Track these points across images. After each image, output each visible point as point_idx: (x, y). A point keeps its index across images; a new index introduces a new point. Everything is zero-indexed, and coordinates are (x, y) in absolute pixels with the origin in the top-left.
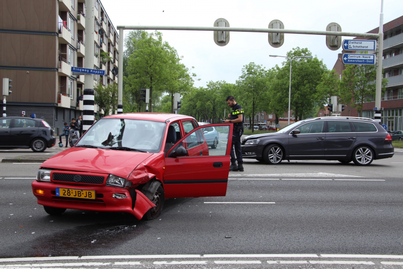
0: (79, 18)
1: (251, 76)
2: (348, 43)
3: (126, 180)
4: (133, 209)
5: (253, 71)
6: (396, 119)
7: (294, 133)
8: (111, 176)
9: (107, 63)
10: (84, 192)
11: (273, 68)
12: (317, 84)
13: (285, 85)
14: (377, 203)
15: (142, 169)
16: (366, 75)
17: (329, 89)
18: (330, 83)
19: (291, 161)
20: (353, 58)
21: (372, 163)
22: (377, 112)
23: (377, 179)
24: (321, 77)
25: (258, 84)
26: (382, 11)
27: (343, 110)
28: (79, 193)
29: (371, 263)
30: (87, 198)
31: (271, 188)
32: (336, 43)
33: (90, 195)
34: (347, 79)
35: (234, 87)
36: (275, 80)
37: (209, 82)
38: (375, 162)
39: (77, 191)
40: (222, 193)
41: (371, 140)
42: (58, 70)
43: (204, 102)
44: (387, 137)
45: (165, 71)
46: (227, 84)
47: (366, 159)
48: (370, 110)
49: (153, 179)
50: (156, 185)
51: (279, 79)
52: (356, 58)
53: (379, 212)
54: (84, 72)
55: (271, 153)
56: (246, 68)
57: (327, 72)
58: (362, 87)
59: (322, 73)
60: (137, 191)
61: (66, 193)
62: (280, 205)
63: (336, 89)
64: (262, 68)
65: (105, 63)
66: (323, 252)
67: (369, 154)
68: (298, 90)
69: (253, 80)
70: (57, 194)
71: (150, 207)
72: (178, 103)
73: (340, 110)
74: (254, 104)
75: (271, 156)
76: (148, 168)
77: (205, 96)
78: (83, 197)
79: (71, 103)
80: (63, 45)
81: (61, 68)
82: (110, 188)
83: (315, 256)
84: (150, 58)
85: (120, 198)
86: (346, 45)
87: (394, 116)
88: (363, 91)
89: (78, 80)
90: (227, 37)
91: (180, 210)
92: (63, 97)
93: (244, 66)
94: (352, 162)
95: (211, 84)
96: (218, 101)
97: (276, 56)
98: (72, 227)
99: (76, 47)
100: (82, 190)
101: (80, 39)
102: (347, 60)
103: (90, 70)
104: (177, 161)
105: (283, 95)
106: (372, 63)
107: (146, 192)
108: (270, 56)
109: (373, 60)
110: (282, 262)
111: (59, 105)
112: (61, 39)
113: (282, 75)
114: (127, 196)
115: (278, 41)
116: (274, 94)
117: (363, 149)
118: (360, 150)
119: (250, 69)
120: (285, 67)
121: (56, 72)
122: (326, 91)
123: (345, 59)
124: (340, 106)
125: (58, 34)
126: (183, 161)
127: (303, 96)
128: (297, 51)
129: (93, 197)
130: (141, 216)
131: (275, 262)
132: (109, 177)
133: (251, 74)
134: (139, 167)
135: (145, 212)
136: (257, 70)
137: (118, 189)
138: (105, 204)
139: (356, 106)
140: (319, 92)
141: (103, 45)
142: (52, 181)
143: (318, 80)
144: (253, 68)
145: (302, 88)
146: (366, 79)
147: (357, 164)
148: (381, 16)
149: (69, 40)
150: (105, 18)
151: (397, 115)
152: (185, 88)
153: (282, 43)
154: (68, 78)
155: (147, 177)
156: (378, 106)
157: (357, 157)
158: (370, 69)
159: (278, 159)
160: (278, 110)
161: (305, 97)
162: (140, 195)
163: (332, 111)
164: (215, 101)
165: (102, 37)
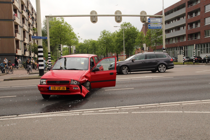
0: (22, 12)
1: (105, 36)
2: (150, 20)
3: (78, 81)
4: (81, 93)
5: (105, 34)
6: (170, 52)
7: (133, 60)
8: (72, 80)
9: (36, 33)
10: (61, 87)
11: (115, 32)
12: (135, 39)
13: (121, 39)
14: (173, 85)
15: (83, 77)
16: (157, 33)
17: (141, 41)
18: (141, 38)
19: (131, 73)
20: (153, 26)
21: (166, 71)
22: (164, 50)
23: (170, 77)
24: (137, 35)
25: (108, 40)
26: (163, 5)
27: (148, 50)
28: (59, 88)
29: (179, 104)
30: (63, 90)
31: (129, 83)
32: (145, 20)
33: (64, 88)
34: (149, 36)
35: (97, 42)
36: (116, 37)
37: (84, 40)
38: (167, 71)
39: (58, 87)
40: (114, 85)
41: (165, 61)
42: (15, 37)
43: (83, 49)
44: (171, 60)
45: (67, 35)
46: (93, 41)
47: (163, 70)
48: (161, 49)
49: (88, 81)
50: (88, 83)
51: (118, 37)
52: (154, 26)
53: (176, 88)
54: (38, 38)
55: (123, 70)
56: (102, 32)
57: (139, 33)
58: (155, 39)
59: (137, 33)
60: (82, 86)
61: (54, 88)
62: (136, 89)
63: (144, 40)
64: (109, 32)
65: (35, 33)
66: (160, 103)
67: (164, 68)
68: (127, 42)
69: (106, 38)
70: (50, 89)
71: (87, 92)
72: (75, 50)
73: (147, 50)
74: (107, 49)
75: (123, 71)
76: (86, 76)
77: (83, 47)
78: (61, 89)
79: (22, 53)
80: (16, 26)
81: (16, 36)
82: (72, 85)
83: (158, 104)
84: (59, 30)
85: (76, 89)
86: (149, 20)
87: (169, 51)
88: (156, 41)
89: (24, 42)
90: (97, 19)
91: (97, 93)
92: (18, 50)
93: (101, 32)
94: (157, 71)
95: (86, 41)
96: (90, 49)
97: (117, 27)
98: (57, 102)
99: (22, 26)
100: (60, 87)
101: (24, 22)
102: (150, 27)
103: (40, 37)
104: (95, 73)
105: (120, 44)
106: (160, 28)
107: (85, 86)
108: (114, 27)
109: (161, 27)
110: (147, 107)
111: (17, 54)
112: (15, 23)
113: (119, 35)
114: (79, 88)
115: (119, 20)
116: (116, 44)
117: (162, 65)
118: (161, 66)
119: (104, 33)
120: (120, 31)
121: (14, 39)
122: (139, 41)
123: (149, 27)
124: (147, 48)
125: (14, 20)
126: (97, 73)
127: (129, 44)
128: (125, 24)
129: (65, 89)
130: (84, 96)
131: (144, 107)
132: (71, 81)
133: (104, 35)
134: (82, 76)
135: (86, 94)
136: (107, 33)
137: (75, 86)
138: (70, 92)
139: (153, 47)
140: (136, 42)
141: (34, 24)
142: (47, 84)
143: (136, 37)
144: (105, 33)
145: (129, 41)
146: (156, 35)
147: (159, 72)
148: (163, 7)
149: (19, 23)
150: (33, 11)
151: (170, 51)
152: (76, 43)
153: (121, 21)
154: (19, 41)
155: (85, 80)
156: (164, 47)
157: (159, 69)
158: (158, 31)
159: (126, 72)
160: (118, 51)
161: (130, 45)
162: (83, 88)
163: (144, 50)
164: (89, 49)
165: (33, 20)
